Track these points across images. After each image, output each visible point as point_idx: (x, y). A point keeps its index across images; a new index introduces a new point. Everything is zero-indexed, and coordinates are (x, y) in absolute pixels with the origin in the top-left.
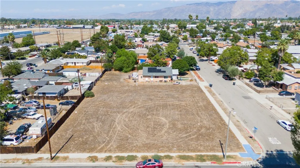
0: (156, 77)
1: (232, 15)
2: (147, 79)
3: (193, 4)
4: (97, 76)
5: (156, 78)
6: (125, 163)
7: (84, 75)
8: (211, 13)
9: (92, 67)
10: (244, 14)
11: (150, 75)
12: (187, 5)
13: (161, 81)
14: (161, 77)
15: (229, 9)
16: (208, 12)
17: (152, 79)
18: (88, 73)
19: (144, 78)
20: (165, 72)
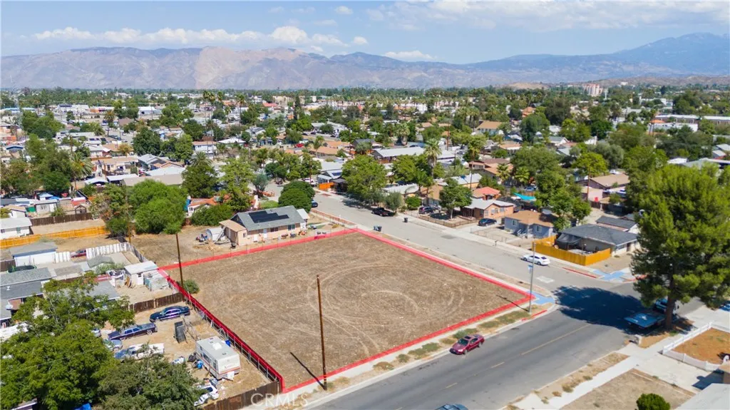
0: (272, 230)
1: (196, 79)
2: (256, 237)
3: (91, 49)
4: (115, 251)
5: (273, 233)
6: (433, 355)
7: (76, 256)
8: (145, 74)
9: (66, 236)
10: (223, 78)
11: (261, 228)
12: (73, 50)
13: (284, 237)
14: (282, 228)
15: (188, 65)
16: (137, 72)
17: (265, 236)
18: (90, 249)
19: (249, 236)
20: (286, 217)
